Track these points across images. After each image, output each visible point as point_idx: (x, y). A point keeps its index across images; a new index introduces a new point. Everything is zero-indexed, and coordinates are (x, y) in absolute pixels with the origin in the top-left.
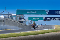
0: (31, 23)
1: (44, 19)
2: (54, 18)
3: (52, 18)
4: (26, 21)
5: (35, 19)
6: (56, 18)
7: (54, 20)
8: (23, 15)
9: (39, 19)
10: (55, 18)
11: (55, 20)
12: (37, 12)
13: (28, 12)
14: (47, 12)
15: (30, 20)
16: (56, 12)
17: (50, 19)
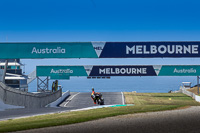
0: (47, 85)
1: (88, 73)
2: (120, 67)
3: (114, 68)
4: (28, 81)
5: (57, 72)
6: (129, 67)
7: (120, 75)
8: (18, 61)
9: (71, 72)
10: (125, 67)
11: (126, 74)
12: (63, 51)
13: (35, 50)
14: (98, 48)
15: (43, 78)
16: (128, 49)
17: (107, 71)
